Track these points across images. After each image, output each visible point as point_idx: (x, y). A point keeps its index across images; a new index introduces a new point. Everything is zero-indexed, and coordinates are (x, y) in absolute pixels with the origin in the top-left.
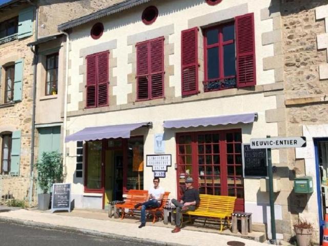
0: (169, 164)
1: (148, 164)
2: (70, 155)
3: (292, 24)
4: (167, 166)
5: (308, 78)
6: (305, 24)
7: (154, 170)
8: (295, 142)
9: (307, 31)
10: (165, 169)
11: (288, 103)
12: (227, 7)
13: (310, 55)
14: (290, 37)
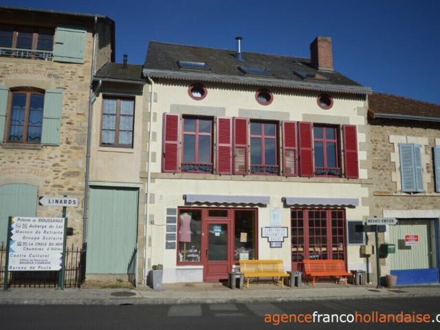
0: (286, 235)
1: (264, 235)
2: (156, 223)
3: (376, 141)
4: (284, 237)
5: (385, 179)
6: (383, 143)
7: (270, 240)
8: (392, 221)
9: (384, 148)
10: (282, 240)
11: (375, 194)
12: (333, 114)
13: (386, 164)
14: (375, 149)
